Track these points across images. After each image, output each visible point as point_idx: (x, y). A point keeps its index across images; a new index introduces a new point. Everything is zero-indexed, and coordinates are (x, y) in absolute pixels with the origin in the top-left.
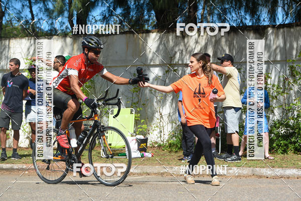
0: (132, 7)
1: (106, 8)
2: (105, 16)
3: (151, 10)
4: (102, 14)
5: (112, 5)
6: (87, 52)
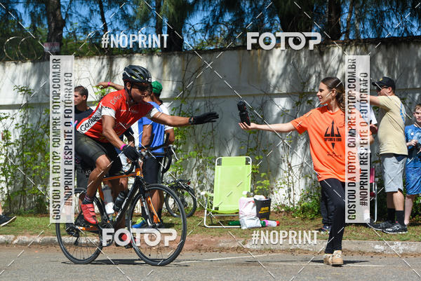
0: (247, 11)
1: (209, 13)
2: (209, 23)
3: (274, 15)
4: (203, 21)
5: (218, 7)
6: (129, 88)
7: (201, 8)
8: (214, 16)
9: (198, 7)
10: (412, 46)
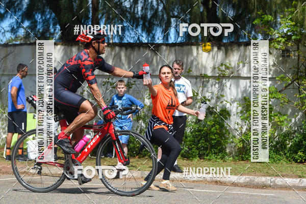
0: (39, 21)
1: (14, 20)
2: (14, 27)
3: (56, 25)
4: (10, 25)
5: (20, 18)
7: (9, 16)
8: (17, 22)
9: (7, 16)
10: (142, 49)
